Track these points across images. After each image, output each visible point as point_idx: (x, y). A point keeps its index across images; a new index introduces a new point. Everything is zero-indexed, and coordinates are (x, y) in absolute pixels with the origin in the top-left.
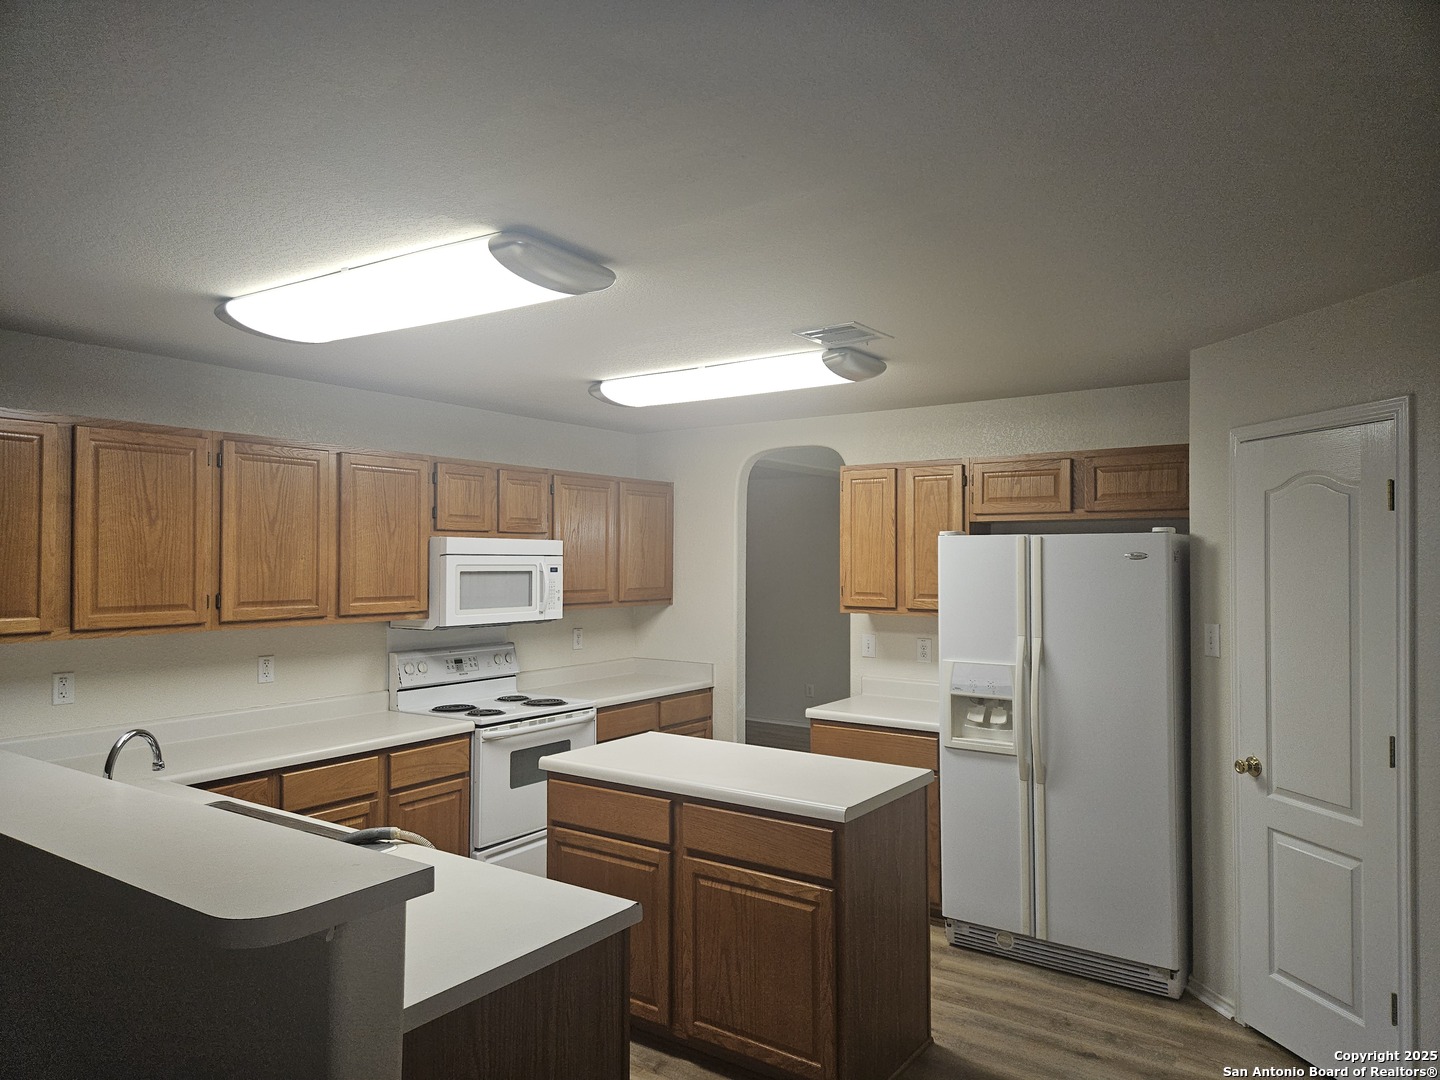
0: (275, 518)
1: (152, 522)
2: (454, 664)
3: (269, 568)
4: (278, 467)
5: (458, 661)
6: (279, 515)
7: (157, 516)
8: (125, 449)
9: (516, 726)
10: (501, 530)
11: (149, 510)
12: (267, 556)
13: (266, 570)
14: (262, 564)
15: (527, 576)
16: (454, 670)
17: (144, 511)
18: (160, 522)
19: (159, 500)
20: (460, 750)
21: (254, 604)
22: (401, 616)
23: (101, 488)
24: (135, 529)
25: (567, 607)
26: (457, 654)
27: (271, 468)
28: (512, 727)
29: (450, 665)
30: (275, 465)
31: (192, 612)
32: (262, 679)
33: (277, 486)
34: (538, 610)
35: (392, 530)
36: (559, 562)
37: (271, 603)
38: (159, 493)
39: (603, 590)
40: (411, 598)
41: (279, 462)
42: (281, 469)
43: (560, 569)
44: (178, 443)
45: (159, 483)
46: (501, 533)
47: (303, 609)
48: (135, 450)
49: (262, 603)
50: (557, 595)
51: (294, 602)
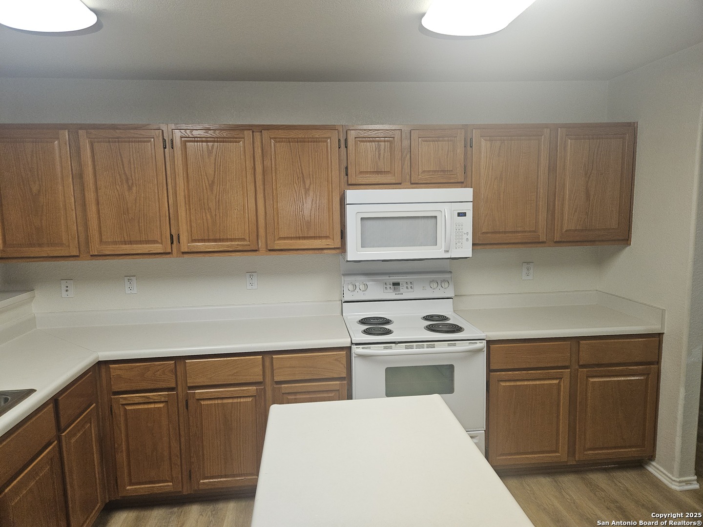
0: (213, 182)
1: (130, 188)
2: (392, 286)
3: (211, 216)
4: (213, 145)
5: (396, 284)
6: (216, 179)
7: (132, 184)
8: (109, 142)
9: (391, 348)
10: (412, 182)
11: (127, 180)
12: (209, 208)
13: (209, 217)
14: (206, 213)
15: (433, 220)
16: (392, 291)
17: (124, 182)
18: (134, 188)
19: (133, 173)
20: (336, 360)
21: (203, 240)
22: (320, 251)
23: (97, 167)
24: (120, 193)
25: (475, 247)
26: (395, 279)
27: (208, 145)
28: (385, 348)
29: (388, 287)
30: (210, 144)
31: (160, 245)
32: (249, 287)
33: (213, 158)
34: (443, 249)
35: (307, 187)
36: (468, 208)
37: (215, 240)
38: (133, 169)
39: (534, 232)
40: (327, 237)
41: (214, 142)
42: (215, 147)
43: (470, 214)
44: (141, 134)
45: (132, 162)
46: (415, 184)
47: (238, 245)
48: (115, 142)
49: (209, 240)
50: (465, 237)
51: (231, 240)
